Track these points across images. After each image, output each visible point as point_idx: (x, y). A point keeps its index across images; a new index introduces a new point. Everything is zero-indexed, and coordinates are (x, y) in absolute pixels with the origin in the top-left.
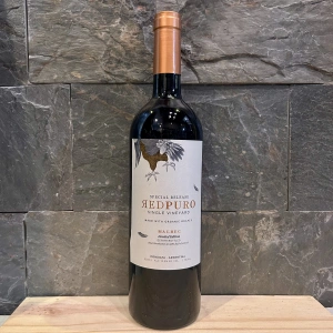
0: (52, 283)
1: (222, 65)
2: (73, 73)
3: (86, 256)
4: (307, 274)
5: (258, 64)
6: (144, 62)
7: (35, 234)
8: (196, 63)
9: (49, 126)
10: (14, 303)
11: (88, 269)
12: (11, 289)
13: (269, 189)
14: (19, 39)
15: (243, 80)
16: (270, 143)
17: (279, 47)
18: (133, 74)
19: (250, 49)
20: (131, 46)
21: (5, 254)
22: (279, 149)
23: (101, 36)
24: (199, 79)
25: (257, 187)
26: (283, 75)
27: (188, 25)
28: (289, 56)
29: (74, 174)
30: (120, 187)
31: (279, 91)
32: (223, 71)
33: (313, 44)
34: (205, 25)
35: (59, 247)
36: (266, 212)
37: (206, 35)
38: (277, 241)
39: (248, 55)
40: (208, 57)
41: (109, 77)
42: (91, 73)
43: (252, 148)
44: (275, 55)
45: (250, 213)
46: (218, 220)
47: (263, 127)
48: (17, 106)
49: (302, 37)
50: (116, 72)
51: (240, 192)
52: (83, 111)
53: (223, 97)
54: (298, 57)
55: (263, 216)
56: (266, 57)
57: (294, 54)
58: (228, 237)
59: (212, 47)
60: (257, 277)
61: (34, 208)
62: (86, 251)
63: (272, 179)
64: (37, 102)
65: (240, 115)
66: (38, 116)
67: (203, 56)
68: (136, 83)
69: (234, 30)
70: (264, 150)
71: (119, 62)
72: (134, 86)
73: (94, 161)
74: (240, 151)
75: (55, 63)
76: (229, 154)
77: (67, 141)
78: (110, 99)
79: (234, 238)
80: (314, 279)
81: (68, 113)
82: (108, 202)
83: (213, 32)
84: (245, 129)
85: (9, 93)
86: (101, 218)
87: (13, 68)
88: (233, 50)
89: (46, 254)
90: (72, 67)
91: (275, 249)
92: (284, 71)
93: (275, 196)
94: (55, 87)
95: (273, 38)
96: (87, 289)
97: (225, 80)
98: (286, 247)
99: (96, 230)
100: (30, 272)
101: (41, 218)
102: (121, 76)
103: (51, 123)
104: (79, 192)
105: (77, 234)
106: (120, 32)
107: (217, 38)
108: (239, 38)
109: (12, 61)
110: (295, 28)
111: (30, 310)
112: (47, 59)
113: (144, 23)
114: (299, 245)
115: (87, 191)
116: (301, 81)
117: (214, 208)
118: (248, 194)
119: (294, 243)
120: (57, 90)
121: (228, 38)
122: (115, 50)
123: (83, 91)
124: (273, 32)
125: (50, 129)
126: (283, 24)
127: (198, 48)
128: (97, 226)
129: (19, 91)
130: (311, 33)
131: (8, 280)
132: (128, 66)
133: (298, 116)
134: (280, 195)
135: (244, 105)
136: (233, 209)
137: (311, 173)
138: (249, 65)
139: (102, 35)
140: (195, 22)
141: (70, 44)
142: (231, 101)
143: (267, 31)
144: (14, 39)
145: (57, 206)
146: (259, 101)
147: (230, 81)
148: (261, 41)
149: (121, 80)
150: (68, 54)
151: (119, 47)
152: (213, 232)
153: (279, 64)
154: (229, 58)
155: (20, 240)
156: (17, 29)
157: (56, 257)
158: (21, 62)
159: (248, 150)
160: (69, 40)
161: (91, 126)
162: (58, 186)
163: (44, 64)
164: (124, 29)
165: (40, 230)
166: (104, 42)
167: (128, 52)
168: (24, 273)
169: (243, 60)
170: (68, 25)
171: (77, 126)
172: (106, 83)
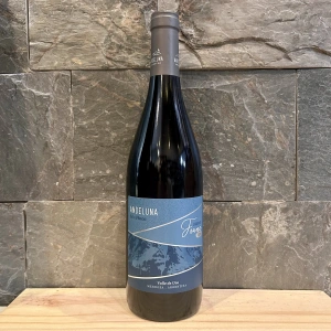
0: (51, 274)
1: (227, 49)
2: (74, 59)
3: (87, 246)
4: (317, 267)
5: (264, 48)
6: (145, 47)
7: (35, 224)
8: (199, 47)
9: (49, 114)
10: (13, 294)
11: (89, 260)
12: (11, 280)
13: (276, 178)
14: (20, 26)
15: (248, 64)
16: (276, 130)
17: (285, 30)
18: (135, 59)
19: (255, 32)
20: (133, 31)
21: (5, 245)
22: (286, 136)
23: (101, 22)
24: (202, 64)
25: (263, 175)
26: (290, 59)
27: (191, 9)
28: (296, 39)
29: (75, 163)
30: (121, 176)
31: (286, 76)
32: (227, 55)
33: (321, 26)
34: (208, 8)
35: (59, 237)
36: (273, 203)
37: (209, 18)
38: (285, 233)
39: (253, 39)
40: (211, 42)
41: (109, 62)
42: (91, 59)
43: (259, 135)
44: (281, 38)
45: (255, 203)
46: (222, 210)
47: (269, 113)
48: (17, 93)
49: (310, 19)
50: (117, 57)
51: (246, 181)
52: (84, 98)
53: (228, 83)
54: (305, 40)
55: (269, 206)
56: (272, 40)
57: (301, 37)
58: (233, 229)
59: (215, 31)
60: (264, 270)
61: (34, 197)
62: (87, 242)
63: (279, 167)
64: (38, 89)
65: (245, 101)
66: (39, 104)
67: (206, 41)
68: (137, 69)
69: (238, 12)
70: (270, 137)
71: (120, 47)
72: (136, 73)
73: (95, 149)
74: (245, 139)
75: (56, 50)
76: (234, 141)
77: (68, 129)
78: (110, 86)
79: (239, 229)
80: (324, 273)
81: (68, 100)
82: (108, 191)
83: (216, 16)
84: (251, 115)
85: (9, 80)
86: (102, 208)
87: (14, 55)
88: (238, 34)
89: (46, 245)
90: (73, 53)
91: (283, 241)
92: (291, 55)
93: (282, 185)
94: (55, 73)
95: (280, 21)
96: (88, 281)
97: (229, 65)
98: (294, 239)
99: (96, 220)
100: (29, 263)
101: (40, 207)
102: (123, 62)
103: (52, 110)
104: (80, 181)
105: (78, 225)
106: (121, 18)
107: (221, 22)
108: (243, 21)
109: (13, 47)
110: (302, 10)
111: (29, 301)
112: (48, 45)
113: (145, 7)
114: (308, 237)
115: (88, 180)
116: (309, 65)
117: (218, 198)
118: (254, 183)
119: (302, 235)
120: (58, 77)
121: (232, 22)
122: (115, 35)
123: (84, 78)
124: (278, 15)
125: (51, 117)
126: (289, 6)
127: (201, 32)
128: (98, 216)
129: (20, 78)
130: (319, 15)
131: (8, 271)
132: (130, 51)
133: (305, 102)
134: (287, 184)
135: (249, 91)
136: (238, 199)
137: (320, 161)
138: (254, 49)
139: (103, 21)
140: (198, 6)
141: (70, 31)
142: (236, 87)
143: (272, 14)
144: (15, 25)
145: (57, 195)
146: (265, 86)
147: (235, 66)
148: (266, 24)
149: (122, 67)
150: (69, 40)
151: (120, 32)
152: (218, 223)
153: (285, 47)
154: (234, 42)
155: (21, 230)
156: (17, 15)
157: (56, 248)
158: (21, 49)
159: (254, 137)
160: (69, 26)
161: (92, 113)
162: (58, 175)
163: (45, 50)
164: (125, 14)
165: (40, 220)
166: (105, 27)
167: (129, 38)
168: (24, 264)
169: (248, 44)
170: (69, 11)
171: (77, 114)
172: (107, 69)
